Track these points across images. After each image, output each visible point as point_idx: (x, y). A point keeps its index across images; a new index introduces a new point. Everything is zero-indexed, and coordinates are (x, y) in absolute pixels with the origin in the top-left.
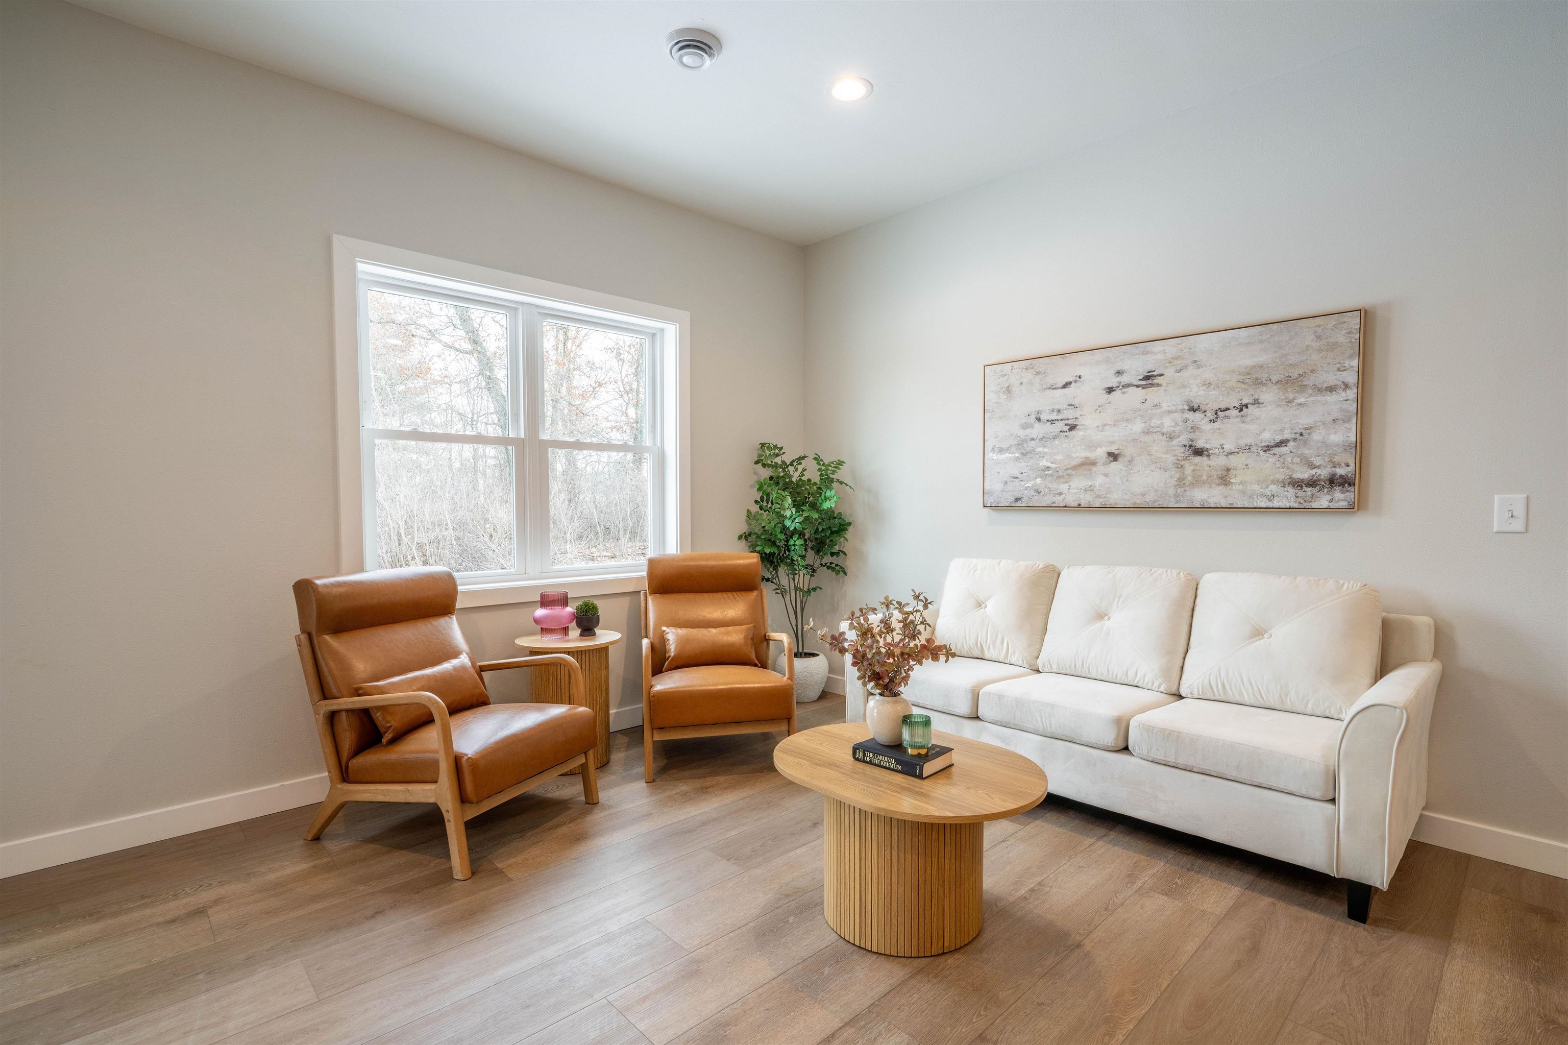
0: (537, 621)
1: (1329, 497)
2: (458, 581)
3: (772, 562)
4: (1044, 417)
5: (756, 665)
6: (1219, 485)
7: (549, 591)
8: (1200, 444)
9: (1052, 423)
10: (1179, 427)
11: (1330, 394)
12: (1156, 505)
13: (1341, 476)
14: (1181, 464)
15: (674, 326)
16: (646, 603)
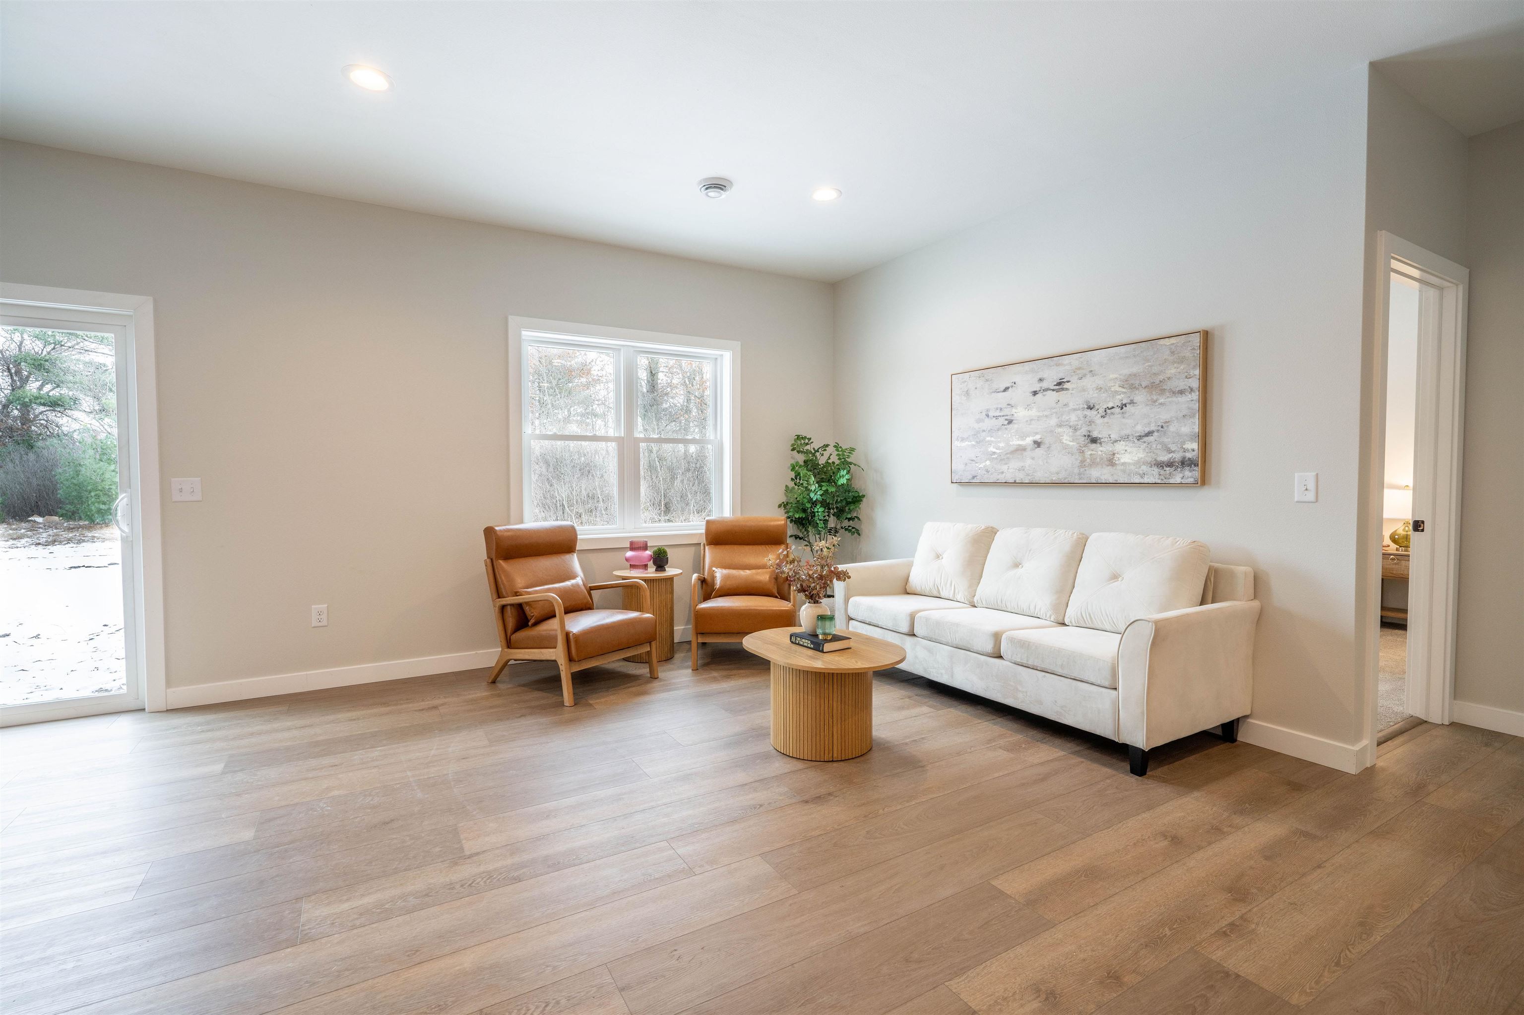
0: (627, 560)
1: (1181, 475)
2: (578, 533)
3: (803, 525)
4: (991, 414)
5: (776, 597)
6: (1108, 466)
7: (634, 540)
8: (1095, 434)
9: (996, 419)
10: (1081, 421)
11: (1181, 396)
12: (1066, 481)
13: (1189, 459)
14: (1083, 449)
15: (729, 353)
16: (704, 552)
